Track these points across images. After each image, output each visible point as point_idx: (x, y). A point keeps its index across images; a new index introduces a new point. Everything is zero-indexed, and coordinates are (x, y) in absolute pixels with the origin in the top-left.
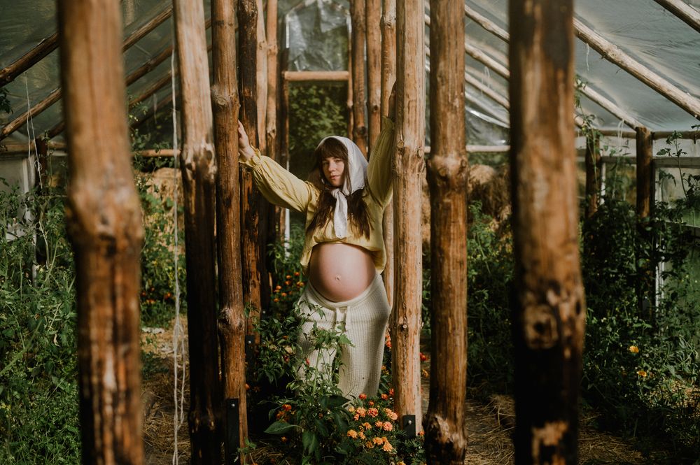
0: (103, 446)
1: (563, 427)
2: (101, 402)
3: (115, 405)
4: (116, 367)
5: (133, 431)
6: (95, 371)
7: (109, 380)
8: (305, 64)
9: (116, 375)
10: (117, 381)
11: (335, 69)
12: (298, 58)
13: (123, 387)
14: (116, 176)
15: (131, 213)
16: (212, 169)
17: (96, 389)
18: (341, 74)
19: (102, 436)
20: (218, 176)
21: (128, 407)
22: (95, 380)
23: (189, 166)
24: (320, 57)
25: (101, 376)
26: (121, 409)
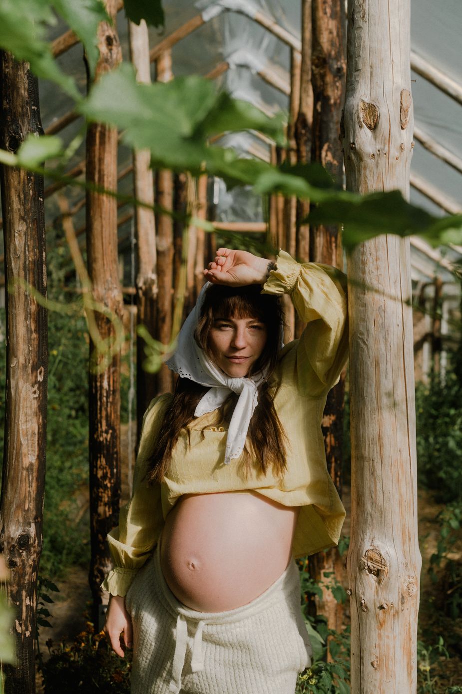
0: (101, 417)
1: (333, 418)
2: (101, 394)
3: (107, 397)
4: (109, 378)
5: (115, 412)
6: (99, 380)
7: (105, 384)
8: (231, 217)
9: (109, 382)
10: (109, 385)
11: (256, 221)
12: (225, 212)
13: (112, 389)
14: (112, 284)
15: (118, 302)
16: (155, 290)
17: (99, 388)
18: (259, 226)
19: (101, 413)
20: (158, 294)
21: (114, 399)
22: (98, 384)
23: (141, 288)
24: (244, 212)
25: (101, 382)
26: (111, 399)
